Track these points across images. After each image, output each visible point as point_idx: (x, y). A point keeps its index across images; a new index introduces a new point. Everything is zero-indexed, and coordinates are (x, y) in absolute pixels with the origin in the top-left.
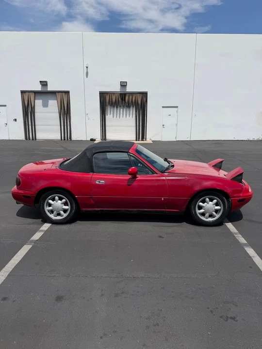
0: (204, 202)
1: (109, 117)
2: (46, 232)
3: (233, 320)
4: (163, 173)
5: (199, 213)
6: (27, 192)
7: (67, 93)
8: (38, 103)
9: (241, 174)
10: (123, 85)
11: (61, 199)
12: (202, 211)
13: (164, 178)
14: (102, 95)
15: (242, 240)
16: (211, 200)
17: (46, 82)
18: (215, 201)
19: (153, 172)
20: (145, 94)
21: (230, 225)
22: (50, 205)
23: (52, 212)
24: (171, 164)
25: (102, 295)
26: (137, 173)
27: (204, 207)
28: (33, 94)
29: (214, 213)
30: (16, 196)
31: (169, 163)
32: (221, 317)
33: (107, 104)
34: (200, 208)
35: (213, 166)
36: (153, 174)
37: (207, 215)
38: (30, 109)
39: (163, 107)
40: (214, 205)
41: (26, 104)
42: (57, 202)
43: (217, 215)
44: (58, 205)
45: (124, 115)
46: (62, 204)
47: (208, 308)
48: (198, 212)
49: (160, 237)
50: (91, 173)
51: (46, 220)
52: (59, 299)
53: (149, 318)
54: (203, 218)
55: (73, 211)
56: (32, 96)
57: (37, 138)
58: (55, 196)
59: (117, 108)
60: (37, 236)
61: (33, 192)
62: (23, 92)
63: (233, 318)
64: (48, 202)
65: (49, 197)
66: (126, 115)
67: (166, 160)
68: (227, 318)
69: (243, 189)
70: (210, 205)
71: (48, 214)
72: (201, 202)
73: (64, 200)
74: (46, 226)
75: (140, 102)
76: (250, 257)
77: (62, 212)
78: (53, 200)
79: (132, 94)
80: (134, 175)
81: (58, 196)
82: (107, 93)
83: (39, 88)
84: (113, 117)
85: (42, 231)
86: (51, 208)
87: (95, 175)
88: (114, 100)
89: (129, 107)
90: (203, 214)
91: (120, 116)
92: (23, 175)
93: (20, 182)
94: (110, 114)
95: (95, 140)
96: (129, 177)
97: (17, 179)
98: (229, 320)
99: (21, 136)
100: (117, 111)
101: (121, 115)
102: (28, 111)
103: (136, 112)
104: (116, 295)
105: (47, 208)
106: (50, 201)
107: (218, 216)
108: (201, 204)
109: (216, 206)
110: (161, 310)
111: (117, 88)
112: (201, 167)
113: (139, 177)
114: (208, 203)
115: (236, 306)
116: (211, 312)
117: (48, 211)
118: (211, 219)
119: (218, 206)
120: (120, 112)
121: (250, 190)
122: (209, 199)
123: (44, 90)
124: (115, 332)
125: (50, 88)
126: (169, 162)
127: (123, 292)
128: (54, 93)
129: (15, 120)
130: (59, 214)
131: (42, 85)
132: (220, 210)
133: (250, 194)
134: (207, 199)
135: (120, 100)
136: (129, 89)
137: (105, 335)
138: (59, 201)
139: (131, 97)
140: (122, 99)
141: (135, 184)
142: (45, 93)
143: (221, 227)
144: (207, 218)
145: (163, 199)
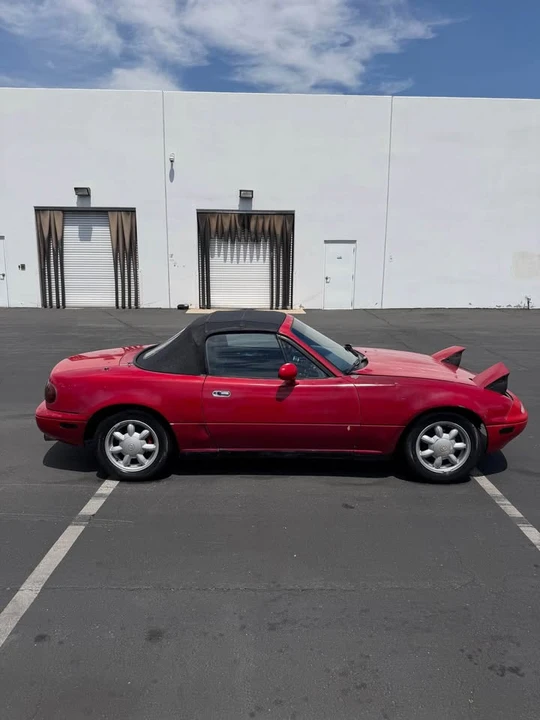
0: (431, 433)
1: (215, 261)
2: (111, 498)
3: (514, 675)
4: (347, 374)
5: (423, 457)
6: (70, 416)
7: (131, 212)
8: (71, 233)
9: (505, 378)
10: (246, 197)
11: (139, 429)
12: (428, 452)
13: (352, 385)
14: (203, 217)
15: (513, 511)
16: (447, 430)
17: (88, 190)
18: (454, 432)
19: (329, 374)
20: (289, 217)
21: (483, 481)
22: (116, 442)
23: (120, 456)
24: (361, 358)
25: (243, 627)
26: (295, 375)
27: (432, 444)
28: (61, 213)
29: (453, 457)
30: (43, 423)
31: (357, 356)
32: (491, 668)
33: (213, 236)
34: (425, 446)
35: (443, 361)
36: (328, 376)
37: (439, 460)
38: (53, 245)
39: (326, 242)
40: (453, 441)
41: (46, 234)
42: (131, 435)
43: (458, 461)
44: (133, 442)
45: (248, 258)
46: (142, 439)
47: (462, 651)
48: (421, 454)
49: (346, 506)
50: (203, 376)
51: (108, 472)
52: (154, 636)
53: (344, 674)
54: (429, 467)
55: (165, 454)
56: (58, 217)
57: (68, 303)
58: (128, 424)
59: (233, 242)
60: (92, 507)
61: (80, 415)
62: (39, 210)
63: (515, 670)
64: (112, 435)
65: (116, 426)
66: (251, 257)
67: (348, 348)
68: (503, 670)
69: (509, 407)
70: (444, 441)
71: (113, 460)
72: (426, 434)
73: (145, 432)
74: (109, 486)
75: (279, 232)
76: (533, 545)
77: (141, 457)
78: (124, 430)
79: (264, 214)
80: (290, 379)
81: (133, 424)
82: (213, 213)
83: (72, 202)
84: (225, 260)
85: (101, 496)
86: (118, 448)
87: (210, 380)
88: (226, 227)
89: (256, 240)
90: (430, 459)
91: (238, 260)
92: (60, 380)
93: (54, 395)
94: (219, 255)
95: (187, 308)
96: (278, 383)
97: (47, 390)
98: (508, 675)
99: (34, 300)
100: (232, 249)
101: (242, 258)
102: (50, 249)
103: (271, 251)
104: (272, 627)
105: (111, 449)
106: (118, 434)
107: (459, 463)
108: (426, 437)
109: (457, 441)
110: (368, 656)
111: (233, 204)
112: (420, 363)
113: (301, 384)
114: (440, 436)
115: (518, 645)
116: (470, 657)
117: (113, 454)
118: (446, 469)
119: (460, 441)
120: (239, 250)
121: (523, 410)
122: (443, 427)
123: (84, 205)
124: (278, 703)
125: (96, 202)
126: (356, 353)
127: (285, 621)
128: (103, 212)
129: (23, 267)
130: (135, 461)
131: (80, 196)
132: (465, 450)
133: (522, 417)
134: (439, 428)
135: (239, 227)
136: (258, 205)
137: (259, 709)
138: (136, 434)
139: (261, 222)
140: (243, 226)
141: (292, 397)
142: (85, 212)
143: (467, 484)
144: (438, 467)
145: (349, 428)
